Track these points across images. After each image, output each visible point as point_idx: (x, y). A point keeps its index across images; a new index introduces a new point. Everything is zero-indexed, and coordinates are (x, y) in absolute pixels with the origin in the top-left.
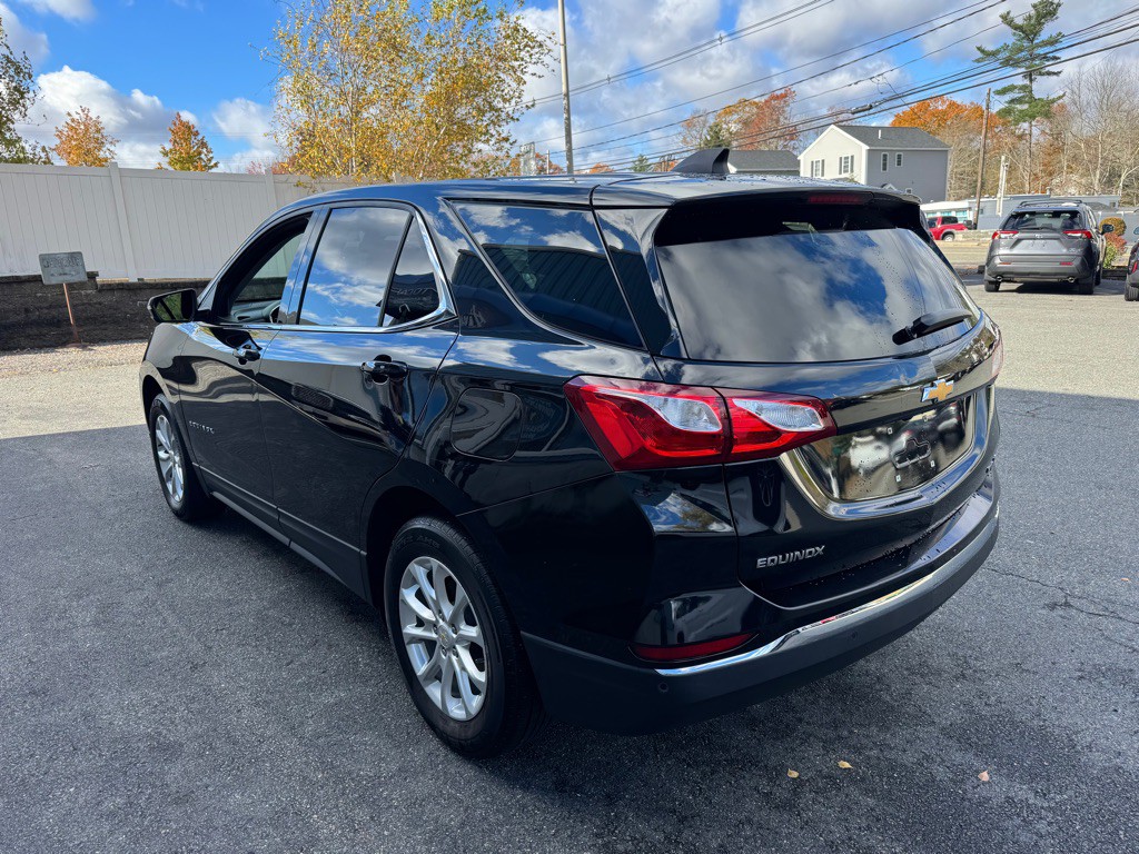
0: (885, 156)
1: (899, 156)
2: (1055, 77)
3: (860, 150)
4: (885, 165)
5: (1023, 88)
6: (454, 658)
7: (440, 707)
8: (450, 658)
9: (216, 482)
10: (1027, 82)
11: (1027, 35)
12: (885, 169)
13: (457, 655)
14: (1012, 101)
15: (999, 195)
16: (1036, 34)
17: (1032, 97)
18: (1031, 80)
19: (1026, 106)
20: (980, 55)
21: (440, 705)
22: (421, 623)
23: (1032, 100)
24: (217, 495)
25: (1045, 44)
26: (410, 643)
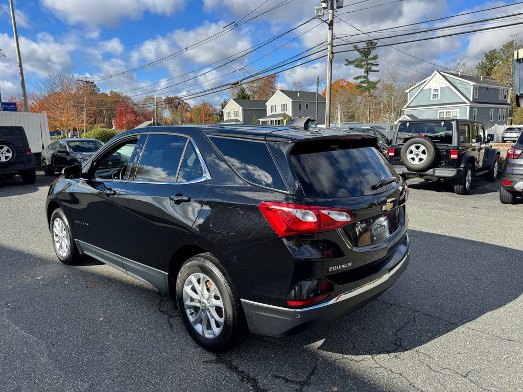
0: (300, 104)
1: (307, 105)
2: (377, 73)
3: (289, 101)
4: (300, 108)
5: (365, 77)
6: (208, 314)
7: (201, 334)
8: (206, 314)
9: (85, 246)
10: (366, 74)
11: (365, 55)
12: (300, 110)
13: (210, 312)
14: (361, 82)
15: (338, 123)
16: (369, 54)
17: (368, 80)
18: (368, 74)
19: (366, 85)
20: (347, 63)
21: (201, 333)
22: (192, 300)
23: (368, 82)
24: (86, 252)
25: (371, 59)
26: (187, 309)
